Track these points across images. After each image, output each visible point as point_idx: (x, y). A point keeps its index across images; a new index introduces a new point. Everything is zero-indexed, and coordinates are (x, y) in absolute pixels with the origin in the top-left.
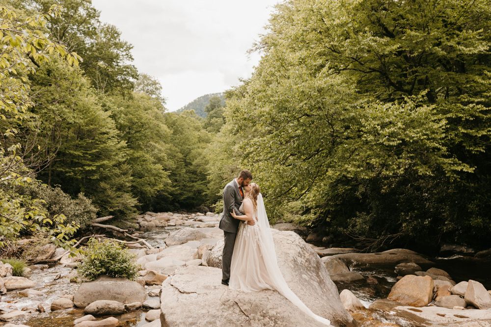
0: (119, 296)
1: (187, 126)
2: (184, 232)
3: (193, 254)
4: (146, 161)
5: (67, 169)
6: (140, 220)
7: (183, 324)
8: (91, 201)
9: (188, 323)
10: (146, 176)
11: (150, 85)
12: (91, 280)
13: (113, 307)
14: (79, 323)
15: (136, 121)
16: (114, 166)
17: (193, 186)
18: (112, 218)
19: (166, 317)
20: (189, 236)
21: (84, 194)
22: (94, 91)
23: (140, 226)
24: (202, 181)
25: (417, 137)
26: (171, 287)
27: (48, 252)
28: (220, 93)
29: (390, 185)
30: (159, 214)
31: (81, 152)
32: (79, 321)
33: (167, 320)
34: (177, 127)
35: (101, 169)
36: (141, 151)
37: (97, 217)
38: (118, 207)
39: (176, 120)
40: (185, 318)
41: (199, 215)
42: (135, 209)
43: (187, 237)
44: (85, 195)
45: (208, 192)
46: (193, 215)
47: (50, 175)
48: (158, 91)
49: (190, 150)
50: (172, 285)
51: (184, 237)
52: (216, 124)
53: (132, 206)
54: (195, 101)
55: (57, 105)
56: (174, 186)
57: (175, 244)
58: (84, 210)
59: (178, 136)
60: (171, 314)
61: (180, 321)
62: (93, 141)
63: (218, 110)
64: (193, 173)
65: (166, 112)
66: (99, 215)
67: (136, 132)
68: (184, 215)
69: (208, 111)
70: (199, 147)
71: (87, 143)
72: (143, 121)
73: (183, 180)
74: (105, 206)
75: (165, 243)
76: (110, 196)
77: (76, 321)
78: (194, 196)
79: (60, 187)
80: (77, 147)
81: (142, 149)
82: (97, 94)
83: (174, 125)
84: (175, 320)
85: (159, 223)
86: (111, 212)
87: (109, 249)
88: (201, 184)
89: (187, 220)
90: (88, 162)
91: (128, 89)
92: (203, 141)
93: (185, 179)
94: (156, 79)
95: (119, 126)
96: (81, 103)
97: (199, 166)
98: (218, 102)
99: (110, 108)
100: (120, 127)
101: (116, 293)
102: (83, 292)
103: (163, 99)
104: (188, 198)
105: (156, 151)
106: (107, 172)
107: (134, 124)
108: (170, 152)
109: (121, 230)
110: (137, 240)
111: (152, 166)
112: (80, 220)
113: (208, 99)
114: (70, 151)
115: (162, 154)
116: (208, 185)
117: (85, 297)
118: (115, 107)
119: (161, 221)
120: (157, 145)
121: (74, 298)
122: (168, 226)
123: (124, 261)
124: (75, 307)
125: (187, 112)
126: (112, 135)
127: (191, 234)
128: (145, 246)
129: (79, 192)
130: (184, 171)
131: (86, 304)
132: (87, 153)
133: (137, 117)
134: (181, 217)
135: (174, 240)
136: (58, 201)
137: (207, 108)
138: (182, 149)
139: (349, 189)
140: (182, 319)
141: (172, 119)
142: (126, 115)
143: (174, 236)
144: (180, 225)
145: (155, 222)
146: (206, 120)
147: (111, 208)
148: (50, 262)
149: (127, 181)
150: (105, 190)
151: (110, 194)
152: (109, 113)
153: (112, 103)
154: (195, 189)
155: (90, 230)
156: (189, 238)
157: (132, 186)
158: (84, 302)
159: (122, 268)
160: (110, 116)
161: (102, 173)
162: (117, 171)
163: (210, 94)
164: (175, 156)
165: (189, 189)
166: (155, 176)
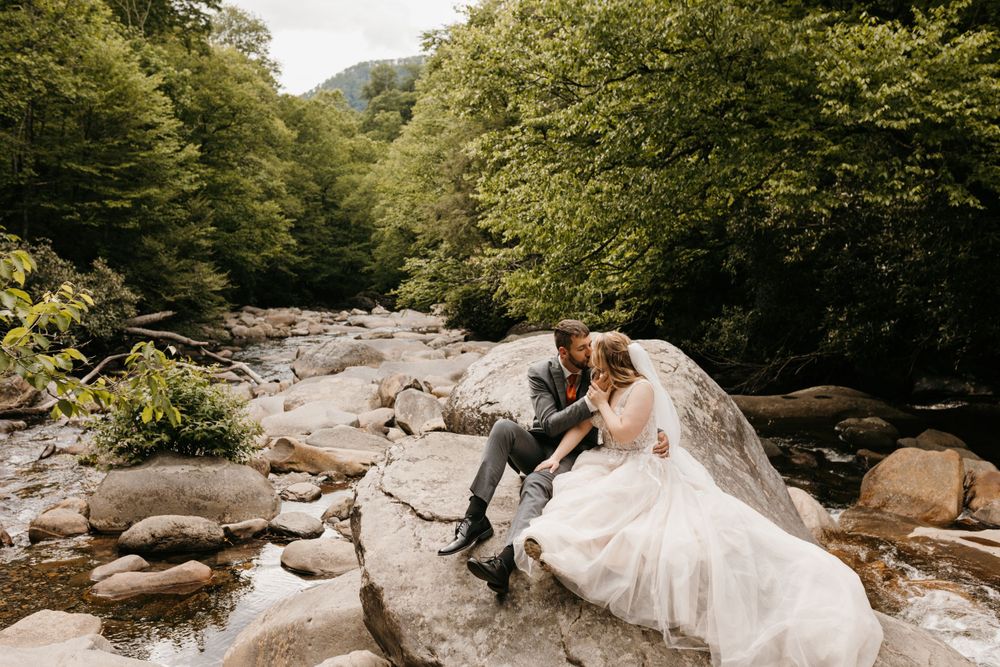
0: (206, 503)
1: (327, 123)
2: (335, 347)
3: (369, 396)
4: (244, 192)
5: (66, 206)
6: (232, 323)
7: (444, 623)
8: (122, 278)
9: (461, 622)
10: (244, 228)
11: (244, 31)
12: (133, 462)
13: (195, 532)
14: (104, 577)
15: (219, 102)
16: (174, 200)
17: (341, 254)
18: (173, 316)
19: (385, 599)
20: (345, 355)
21: (106, 261)
22: (120, 30)
23: (232, 334)
24: (361, 243)
25: (954, 110)
26: (387, 498)
27: (24, 392)
28: (392, 61)
29: (804, 245)
30: (271, 310)
31: (97, 168)
32: (105, 573)
33: (390, 609)
34: (306, 126)
35: (143, 206)
36: (230, 172)
37: (139, 315)
38: (185, 291)
39: (304, 110)
40: (451, 603)
41: (356, 314)
42: (222, 299)
43: (341, 358)
44: (109, 265)
45: (374, 266)
46: (345, 313)
47: (26, 218)
48: (263, 45)
49: (334, 177)
50: (390, 495)
51: (335, 357)
52: (386, 124)
53: (214, 292)
54: (339, 75)
55: (35, 54)
56: (301, 254)
57: (315, 374)
58: (106, 296)
59: (308, 145)
60: (403, 588)
61: (436, 612)
62: (123, 142)
63: (390, 95)
64: (340, 226)
65: (281, 92)
66: (142, 308)
67: (218, 129)
68: (325, 314)
69: (369, 96)
70: (352, 171)
71: (108, 147)
72: (234, 102)
73: (319, 240)
74: (155, 290)
75: (294, 371)
76: (165, 266)
77: (97, 573)
78: (343, 275)
79: (49, 244)
80: (85, 156)
81: (232, 168)
82: (127, 37)
83: (299, 121)
84: (415, 610)
85: (272, 330)
86: (170, 302)
87: (176, 385)
88: (359, 249)
89: (332, 324)
90: (113, 191)
91: (198, 31)
92: (361, 158)
93: (322, 238)
94: (257, 17)
95: (180, 112)
96: (91, 53)
97: (353, 209)
98: (391, 76)
99: (158, 69)
100: (185, 115)
101: (199, 497)
102: (113, 492)
103: (275, 64)
104: (331, 278)
105: (263, 175)
106: (156, 214)
107: (215, 108)
108: (291, 179)
109: (194, 342)
110: (229, 364)
111: (257, 205)
112: (100, 320)
113: (366, 72)
114: (70, 164)
115: (274, 182)
116: (374, 252)
117: (118, 507)
118: (171, 69)
119: (278, 326)
120: (264, 161)
121: (88, 510)
122: (293, 335)
123: (218, 415)
124: (93, 531)
125: (327, 95)
126: (167, 130)
127: (351, 352)
128: (247, 377)
129: (96, 258)
130: (323, 220)
131: (122, 524)
132: (110, 171)
133: (220, 94)
134: (319, 319)
135: (314, 365)
136: (46, 275)
137: (367, 89)
138: (318, 174)
139: (704, 256)
140: (440, 606)
141: (294, 108)
142: (196, 89)
143: (312, 356)
144: (319, 334)
145: (265, 327)
146: (365, 116)
147: (167, 295)
148: (30, 415)
149: (203, 234)
150: (155, 253)
151: (164, 263)
152: (157, 80)
153: (163, 59)
154: (345, 259)
155: (124, 343)
156: (347, 360)
157: (213, 248)
158: (117, 520)
159: (212, 432)
160: (159, 88)
161: (145, 215)
162: (180, 213)
163: (371, 61)
164: (303, 188)
165: (333, 258)
166: (262, 228)
